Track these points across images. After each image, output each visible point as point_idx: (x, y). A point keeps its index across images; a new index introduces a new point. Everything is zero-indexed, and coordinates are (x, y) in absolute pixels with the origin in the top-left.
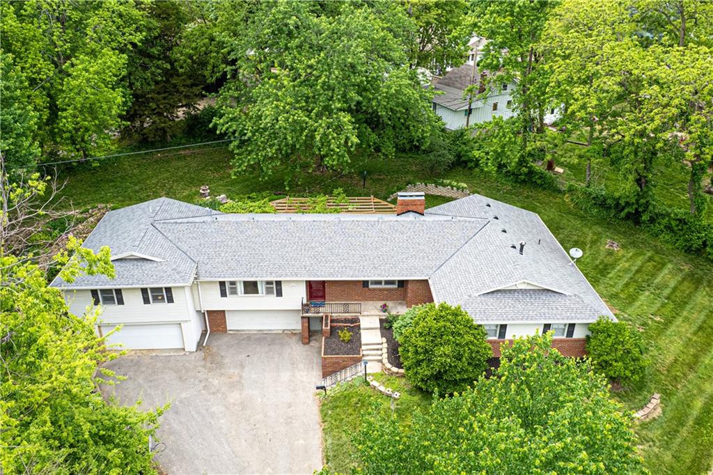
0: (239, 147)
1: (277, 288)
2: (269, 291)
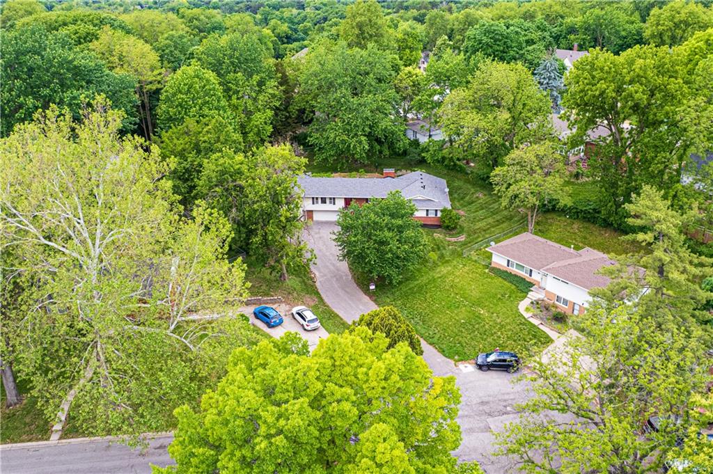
0: (319, 150)
1: (333, 200)
2: (330, 203)
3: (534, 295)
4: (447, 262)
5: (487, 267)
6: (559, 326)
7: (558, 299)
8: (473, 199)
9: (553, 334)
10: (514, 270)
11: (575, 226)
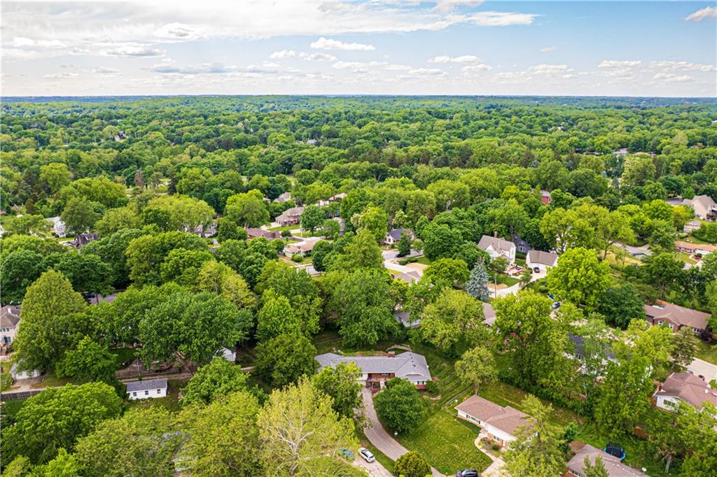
3: (482, 435)
4: (433, 414)
5: (455, 417)
6: (496, 453)
7: (495, 437)
8: (441, 368)
9: (493, 458)
10: (470, 420)
11: (501, 387)
